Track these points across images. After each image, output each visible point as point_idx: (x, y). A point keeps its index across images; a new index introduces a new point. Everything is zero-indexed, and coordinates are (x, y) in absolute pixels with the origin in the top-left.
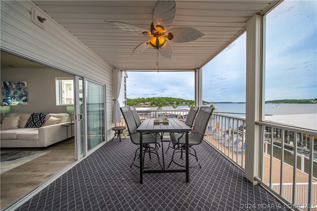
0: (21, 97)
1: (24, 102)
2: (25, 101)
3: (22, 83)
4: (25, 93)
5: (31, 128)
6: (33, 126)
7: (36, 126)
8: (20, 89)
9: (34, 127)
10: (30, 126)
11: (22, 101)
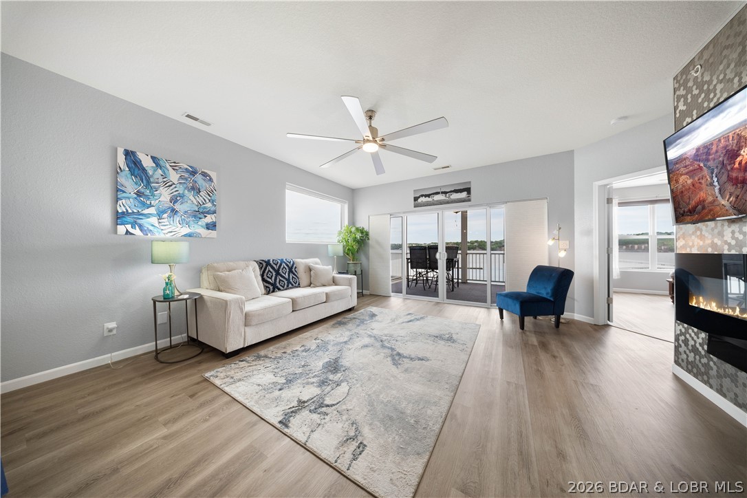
0: (199, 213)
1: (208, 228)
2: (211, 226)
3: (204, 174)
4: (213, 205)
5: (286, 289)
6: (288, 286)
7: (292, 285)
8: (196, 190)
9: (291, 288)
10: (283, 287)
11: (202, 226)
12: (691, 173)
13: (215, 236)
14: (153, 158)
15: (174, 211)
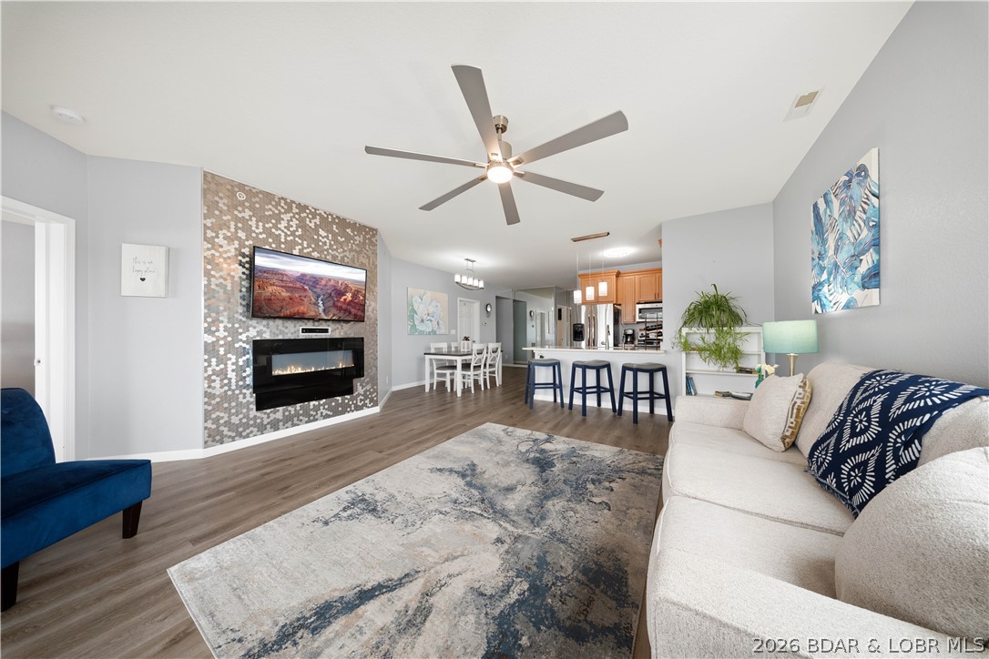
0: (854, 261)
1: (864, 287)
4: (870, 228)
8: (852, 214)
11: (858, 285)
12: (288, 289)
13: (876, 302)
14: (825, 196)
15: (836, 266)
